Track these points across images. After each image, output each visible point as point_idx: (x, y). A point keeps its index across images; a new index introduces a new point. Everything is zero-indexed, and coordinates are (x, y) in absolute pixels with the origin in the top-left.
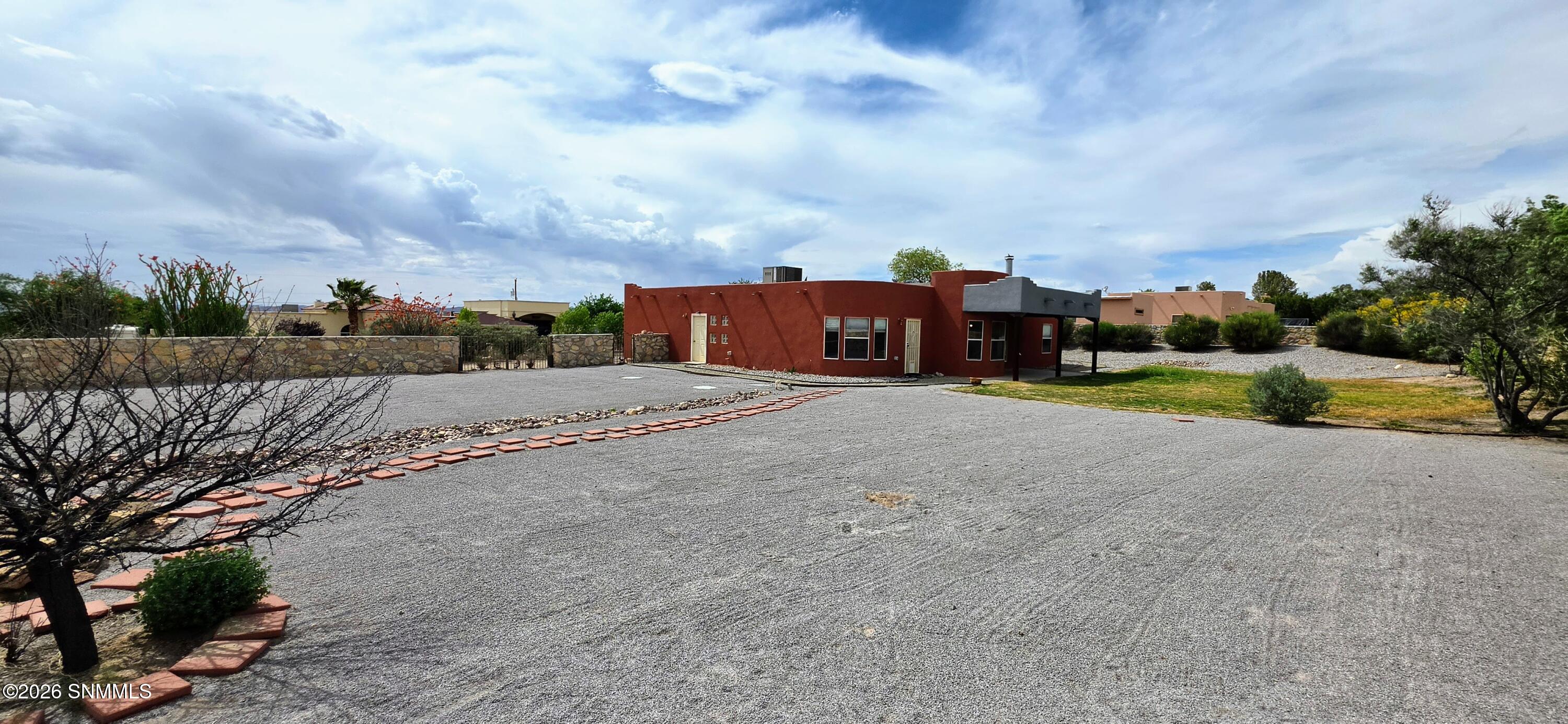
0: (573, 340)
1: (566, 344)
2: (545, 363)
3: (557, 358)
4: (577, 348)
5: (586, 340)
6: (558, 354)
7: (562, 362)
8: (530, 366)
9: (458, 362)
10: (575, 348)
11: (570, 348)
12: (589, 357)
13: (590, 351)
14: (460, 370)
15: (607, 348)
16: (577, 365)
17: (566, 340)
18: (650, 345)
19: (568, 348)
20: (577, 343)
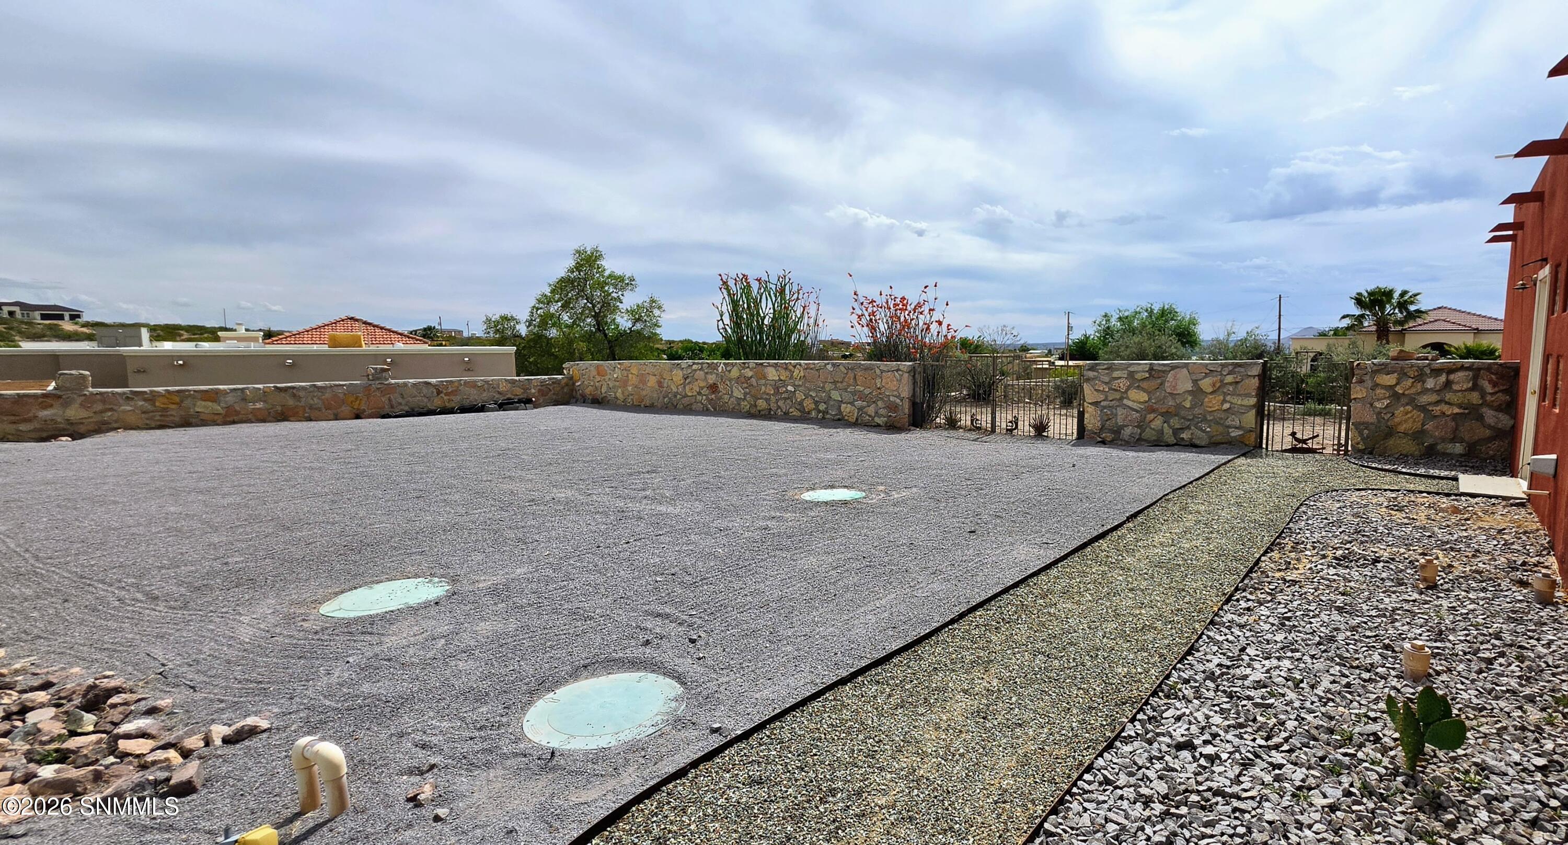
0: (1131, 375)
1: (1115, 384)
3: (1095, 420)
4: (1144, 397)
5: (1170, 376)
8: (1040, 430)
9: (907, 411)
10: (1137, 397)
11: (1124, 395)
13: (1179, 406)
15: (1238, 401)
17: (1116, 374)
18: (1411, 401)
19: (1118, 396)
20: (1145, 385)
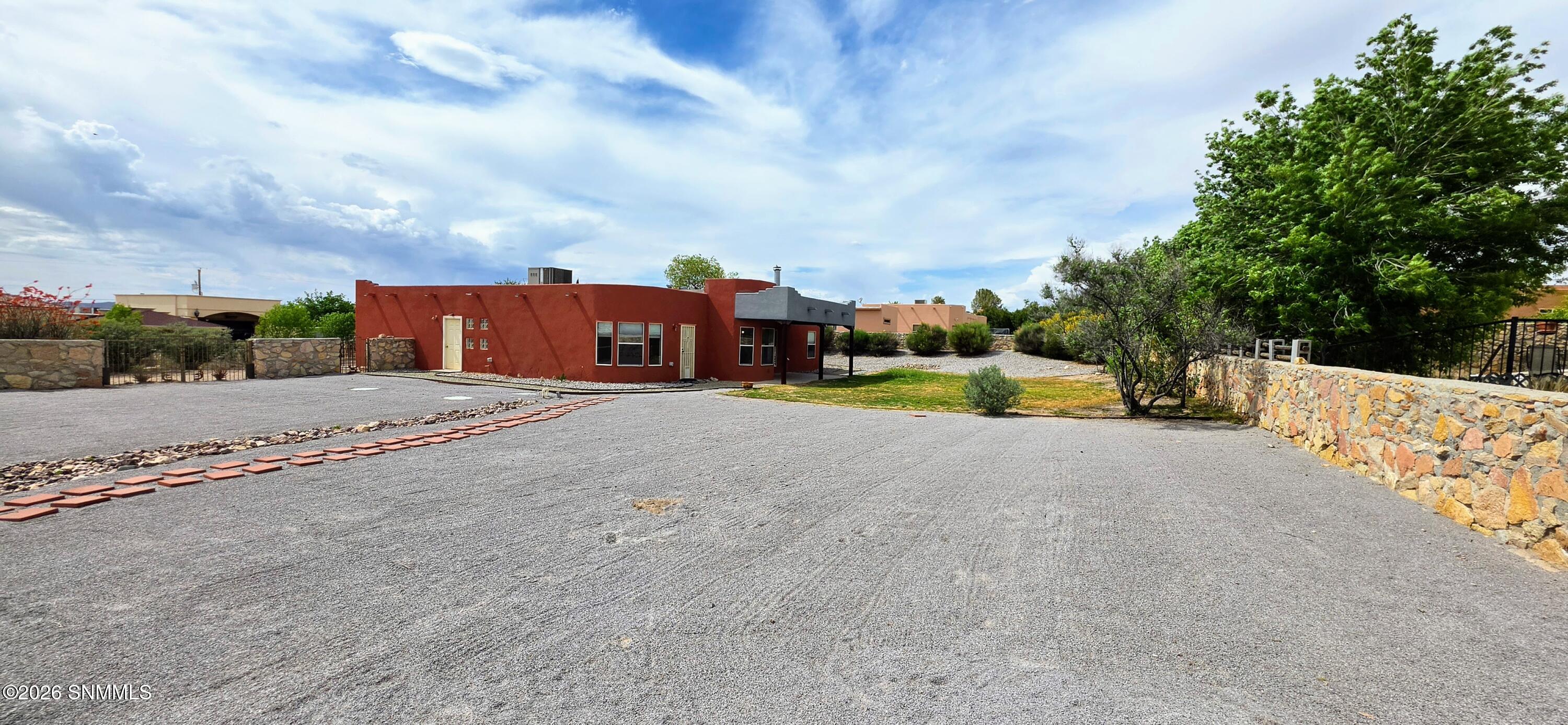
0: (283, 345)
1: (274, 350)
2: (242, 374)
3: (259, 367)
4: (290, 355)
5: (302, 345)
6: (260, 363)
7: (268, 372)
8: (220, 377)
9: (101, 374)
10: (286, 355)
11: (279, 354)
12: (306, 365)
13: (307, 358)
14: (105, 384)
15: (333, 355)
16: (289, 376)
17: (274, 345)
18: (390, 351)
19: (276, 355)
20: (290, 349)
